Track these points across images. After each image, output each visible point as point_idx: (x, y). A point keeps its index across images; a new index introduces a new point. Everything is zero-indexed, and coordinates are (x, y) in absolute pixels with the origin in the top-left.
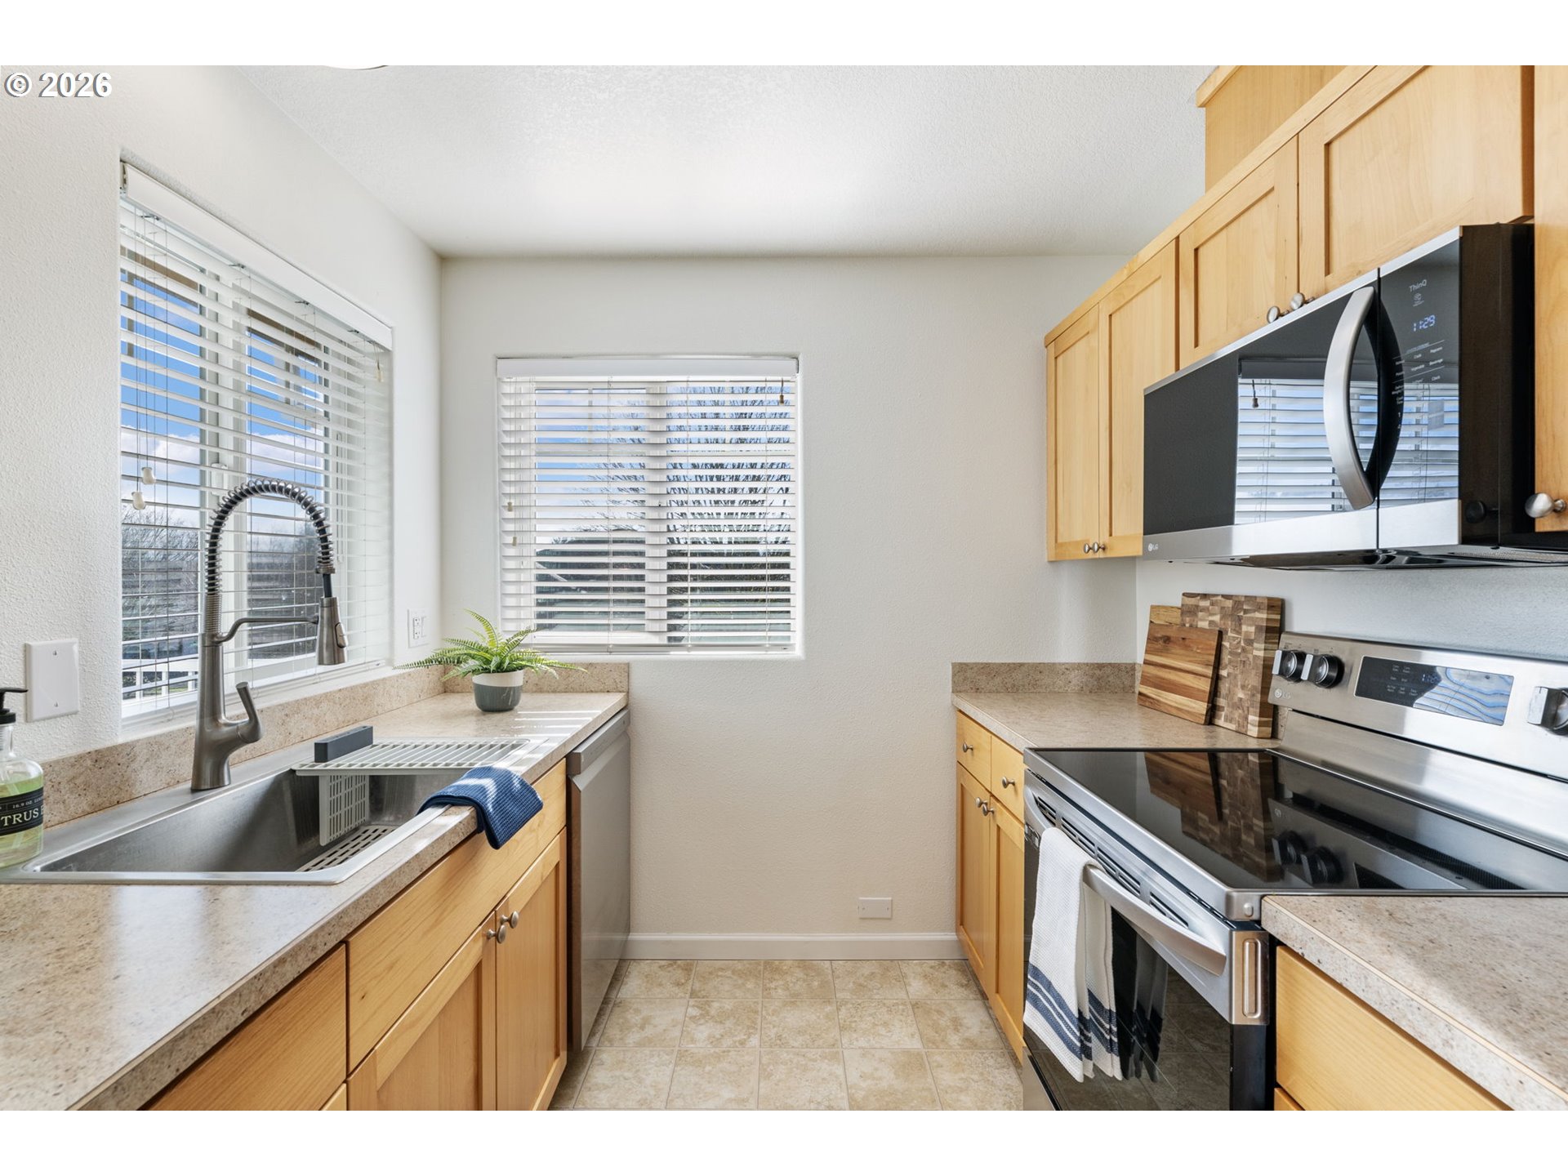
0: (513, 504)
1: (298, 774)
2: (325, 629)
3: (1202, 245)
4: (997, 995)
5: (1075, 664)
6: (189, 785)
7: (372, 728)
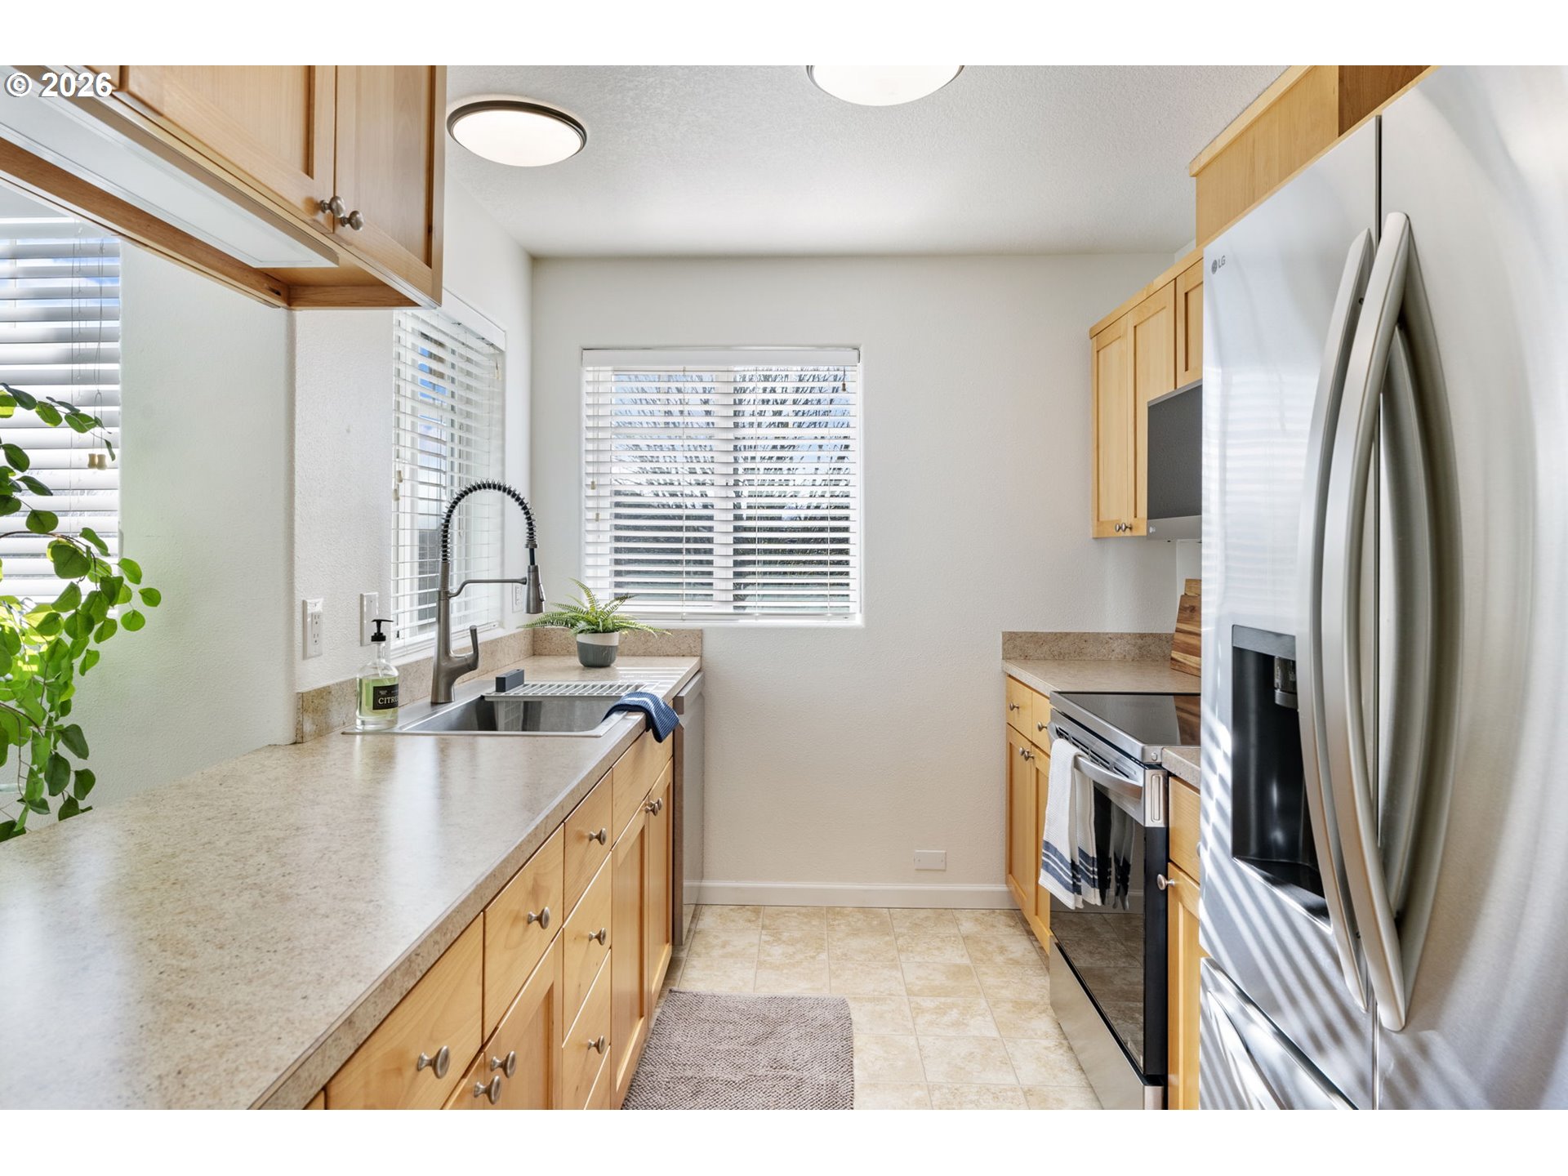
0: (596, 483)
1: (486, 699)
2: (531, 587)
3: (1191, 290)
4: (1036, 917)
5: (1117, 634)
6: (429, 699)
7: (523, 671)
